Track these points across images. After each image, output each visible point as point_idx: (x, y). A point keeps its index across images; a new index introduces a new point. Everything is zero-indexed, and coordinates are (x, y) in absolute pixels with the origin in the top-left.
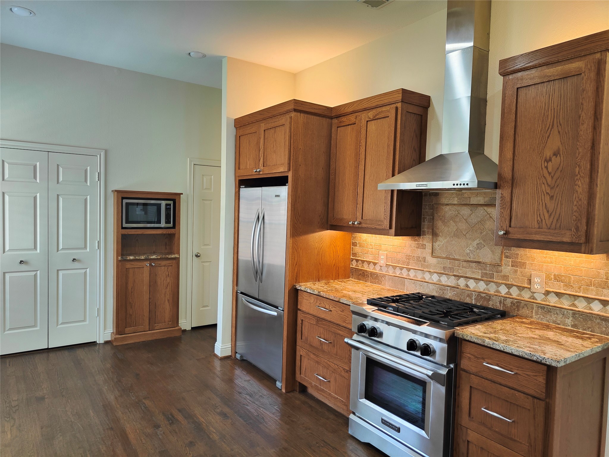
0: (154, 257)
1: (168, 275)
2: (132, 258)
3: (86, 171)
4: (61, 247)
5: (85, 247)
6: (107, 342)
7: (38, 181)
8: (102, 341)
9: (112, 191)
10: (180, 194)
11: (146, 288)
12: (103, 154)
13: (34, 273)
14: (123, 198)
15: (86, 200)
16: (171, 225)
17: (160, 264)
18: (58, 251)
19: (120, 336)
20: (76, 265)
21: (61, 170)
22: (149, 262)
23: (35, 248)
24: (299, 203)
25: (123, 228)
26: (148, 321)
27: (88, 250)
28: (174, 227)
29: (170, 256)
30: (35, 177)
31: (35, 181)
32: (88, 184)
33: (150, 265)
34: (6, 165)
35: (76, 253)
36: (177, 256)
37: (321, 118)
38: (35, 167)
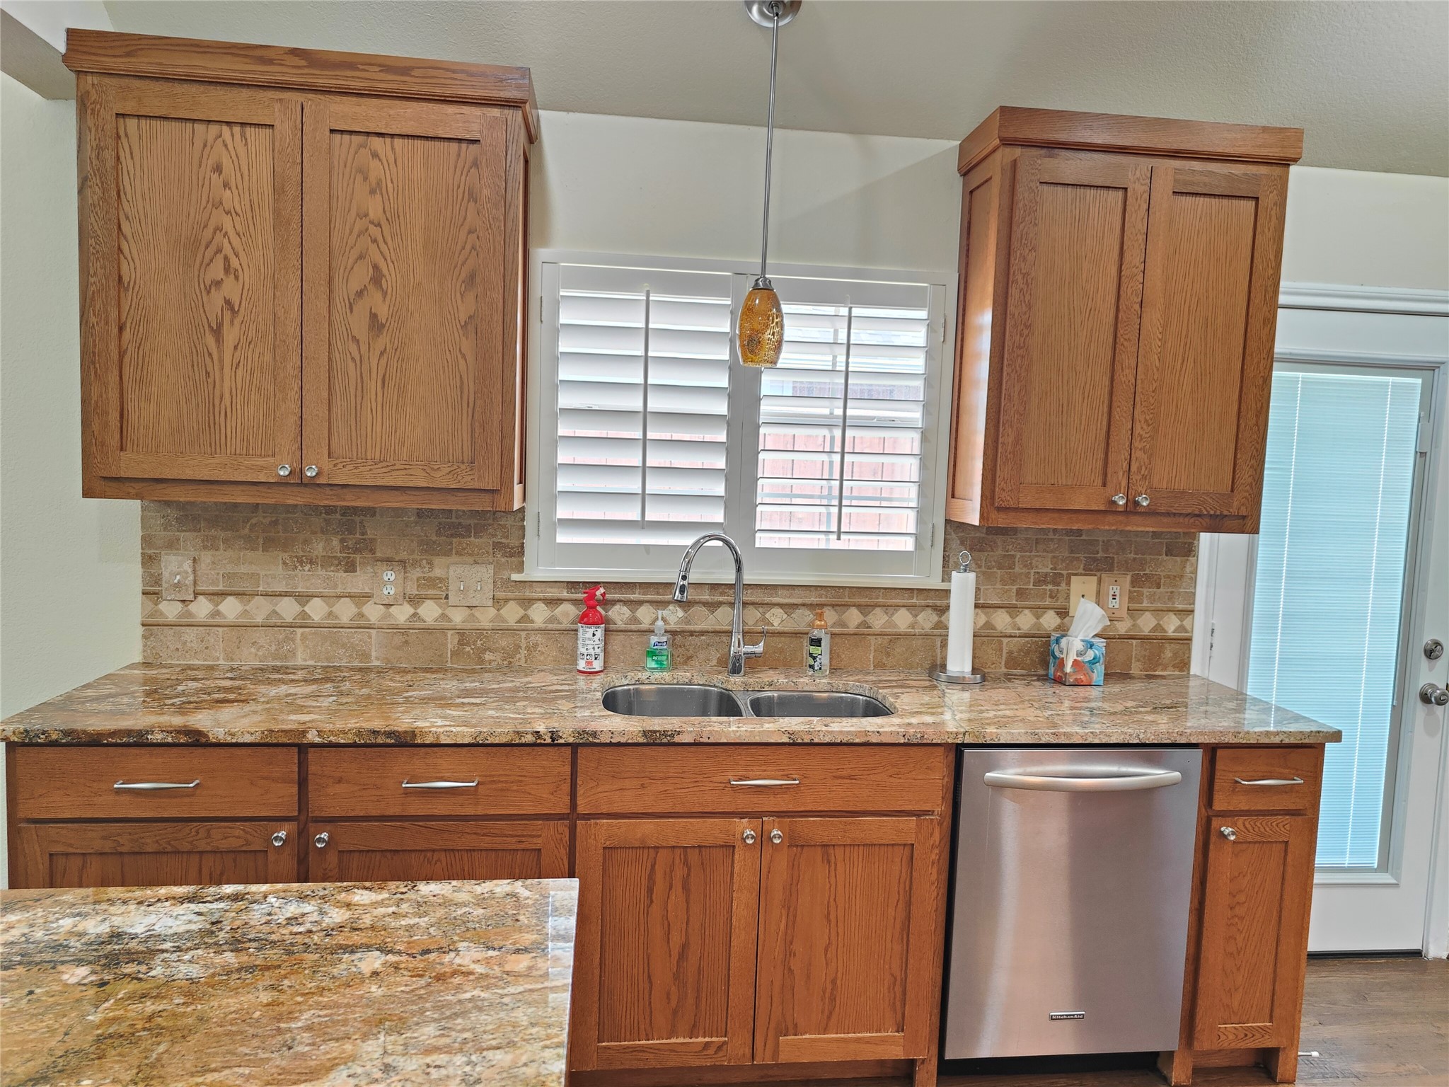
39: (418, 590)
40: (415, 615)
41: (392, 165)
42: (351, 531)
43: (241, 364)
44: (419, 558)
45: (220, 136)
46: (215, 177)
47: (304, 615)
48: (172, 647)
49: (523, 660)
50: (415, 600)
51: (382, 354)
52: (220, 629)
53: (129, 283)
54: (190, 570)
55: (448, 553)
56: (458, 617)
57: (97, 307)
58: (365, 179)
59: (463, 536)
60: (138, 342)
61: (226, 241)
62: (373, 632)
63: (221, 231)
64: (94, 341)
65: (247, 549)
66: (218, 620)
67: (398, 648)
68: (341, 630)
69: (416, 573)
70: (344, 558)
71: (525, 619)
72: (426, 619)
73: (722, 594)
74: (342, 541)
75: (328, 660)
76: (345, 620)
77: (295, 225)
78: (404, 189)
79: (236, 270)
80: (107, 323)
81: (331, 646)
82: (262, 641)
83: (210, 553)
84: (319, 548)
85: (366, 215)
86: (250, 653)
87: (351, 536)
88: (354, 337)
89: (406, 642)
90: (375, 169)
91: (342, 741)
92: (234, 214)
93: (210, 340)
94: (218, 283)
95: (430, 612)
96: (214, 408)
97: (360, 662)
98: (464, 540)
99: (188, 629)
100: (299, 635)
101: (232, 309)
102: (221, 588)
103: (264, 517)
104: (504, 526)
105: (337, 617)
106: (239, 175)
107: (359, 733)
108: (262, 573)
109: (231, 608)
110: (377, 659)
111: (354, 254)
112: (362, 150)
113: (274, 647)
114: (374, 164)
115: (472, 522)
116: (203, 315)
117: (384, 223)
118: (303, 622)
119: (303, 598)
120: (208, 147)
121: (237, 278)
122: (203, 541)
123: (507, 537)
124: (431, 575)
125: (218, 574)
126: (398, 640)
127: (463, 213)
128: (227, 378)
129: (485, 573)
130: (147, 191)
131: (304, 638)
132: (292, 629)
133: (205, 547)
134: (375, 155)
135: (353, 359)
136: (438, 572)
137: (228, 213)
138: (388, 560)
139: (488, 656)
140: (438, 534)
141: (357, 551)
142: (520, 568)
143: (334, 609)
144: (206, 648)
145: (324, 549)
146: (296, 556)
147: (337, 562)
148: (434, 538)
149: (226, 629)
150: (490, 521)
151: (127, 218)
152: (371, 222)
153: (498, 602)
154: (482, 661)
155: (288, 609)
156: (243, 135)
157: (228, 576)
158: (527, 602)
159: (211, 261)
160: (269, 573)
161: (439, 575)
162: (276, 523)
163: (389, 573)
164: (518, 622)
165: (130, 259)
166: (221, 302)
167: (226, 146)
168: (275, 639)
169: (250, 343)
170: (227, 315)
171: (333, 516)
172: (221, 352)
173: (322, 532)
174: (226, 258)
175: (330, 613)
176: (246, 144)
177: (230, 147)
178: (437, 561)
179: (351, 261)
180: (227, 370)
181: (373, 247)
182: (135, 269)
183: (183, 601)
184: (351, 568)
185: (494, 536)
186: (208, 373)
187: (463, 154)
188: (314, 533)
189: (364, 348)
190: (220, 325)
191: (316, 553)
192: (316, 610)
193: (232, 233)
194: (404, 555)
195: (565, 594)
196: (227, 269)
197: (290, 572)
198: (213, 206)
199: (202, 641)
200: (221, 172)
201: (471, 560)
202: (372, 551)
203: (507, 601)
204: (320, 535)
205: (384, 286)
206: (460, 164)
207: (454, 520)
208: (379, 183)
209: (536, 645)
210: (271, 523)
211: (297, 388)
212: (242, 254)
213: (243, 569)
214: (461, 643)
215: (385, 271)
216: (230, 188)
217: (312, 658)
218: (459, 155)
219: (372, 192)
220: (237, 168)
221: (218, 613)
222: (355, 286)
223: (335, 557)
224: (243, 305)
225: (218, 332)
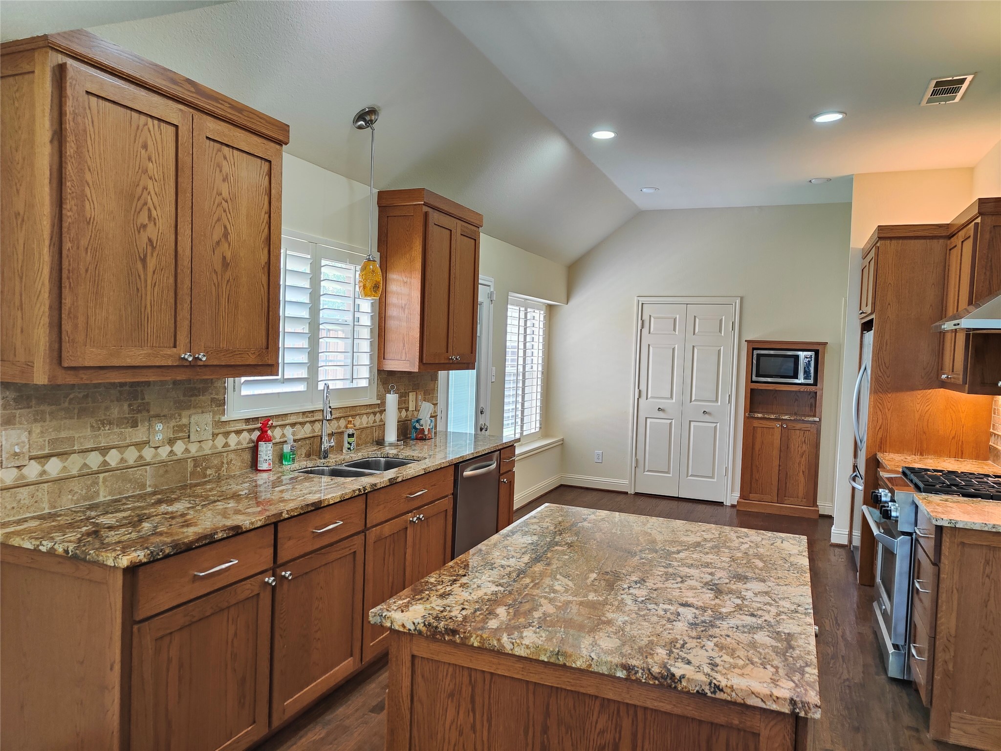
0: (786, 417)
1: (805, 441)
2: (760, 415)
3: (721, 321)
4: (693, 399)
5: (717, 401)
6: (733, 506)
7: (677, 333)
8: (728, 504)
9: (746, 341)
10: (826, 344)
11: (776, 453)
12: (738, 302)
13: (669, 421)
14: (754, 349)
15: (719, 351)
16: (811, 381)
17: (794, 427)
18: (691, 402)
19: (743, 501)
20: (707, 418)
21: (697, 320)
22: (780, 423)
23: (672, 397)
24: (885, 351)
25: (752, 382)
26: (776, 491)
27: (719, 403)
28: (815, 384)
29: (807, 419)
30: (675, 330)
31: (674, 332)
32: (723, 334)
33: (782, 426)
34: (652, 319)
35: (708, 406)
36: (817, 419)
37: (928, 241)
38: (675, 320)
39: (173, 435)
40: (171, 451)
41: (233, 166)
42: (136, 399)
43: (157, 284)
44: (174, 413)
45: (147, 124)
46: (143, 152)
47: (105, 463)
48: (9, 507)
49: (225, 471)
50: (171, 442)
51: (228, 281)
52: (46, 485)
53: (90, 219)
54: (26, 440)
55: (189, 408)
56: (193, 448)
57: (72, 235)
58: (221, 171)
59: (196, 396)
60: (96, 264)
61: (149, 197)
62: (148, 467)
63: (147, 190)
64: (69, 261)
65: (66, 418)
66: (45, 477)
67: (162, 476)
68: (129, 470)
69: (173, 423)
70: (132, 417)
71: (226, 445)
72: (178, 453)
73: (307, 417)
74: (130, 405)
75: (120, 494)
76: (131, 462)
77: (189, 195)
78: (238, 182)
79: (155, 219)
80: (78, 248)
81: (122, 483)
82: (76, 489)
83: (39, 425)
84: (115, 412)
85: (221, 194)
86: (68, 500)
87: (135, 402)
88: (215, 270)
89: (166, 471)
90: (226, 168)
91: (296, 514)
92: (154, 180)
93: (139, 265)
94: (144, 226)
95: (179, 447)
96: (141, 314)
97: (140, 491)
98: (198, 398)
99: (21, 490)
100: (101, 480)
101: (152, 245)
102: (47, 451)
103: (79, 393)
104: (216, 387)
105: (126, 461)
106: (157, 154)
107: (302, 508)
108: (77, 436)
109: (54, 467)
110: (150, 486)
111: (215, 219)
112: (219, 153)
113: (84, 491)
114: (225, 163)
115: (201, 386)
116: (135, 248)
117: (229, 200)
118: (105, 468)
119: (104, 451)
120: (140, 131)
121: (155, 224)
122: (34, 416)
123: (217, 394)
124: (180, 423)
125: (45, 441)
126: (161, 471)
127: (263, 202)
128: (149, 293)
129: (208, 418)
130: (102, 152)
131: (105, 480)
132: (96, 475)
133: (36, 420)
134: (225, 158)
135: (214, 284)
136: (184, 421)
137: (151, 178)
138: (157, 416)
139: (209, 472)
140: (184, 395)
141: (139, 411)
142: (223, 413)
143: (124, 456)
144: (36, 502)
145: (119, 413)
146: (100, 420)
147: (126, 421)
148: (182, 398)
149: (49, 484)
150: (210, 385)
151: (90, 170)
152: (223, 199)
153: (215, 435)
154: (205, 476)
155: (94, 460)
156: (159, 127)
157: (52, 442)
158: (227, 434)
159: (141, 210)
160: (81, 435)
161: (184, 423)
162: (86, 396)
163: (159, 425)
164: (223, 447)
165: (90, 200)
166: (146, 240)
167: (150, 132)
168: (85, 484)
169: (162, 269)
170: (149, 248)
171: (125, 388)
172: (146, 275)
173: (118, 401)
174: (149, 210)
175: (122, 459)
176: (161, 134)
177: (152, 133)
178: (185, 413)
179: (214, 221)
180: (149, 287)
181: (224, 214)
182: (94, 209)
183: (18, 467)
184: (135, 425)
185: (211, 394)
186: (138, 289)
187: (263, 167)
188: (112, 401)
189: (219, 277)
190: (145, 256)
191: (113, 416)
192: (113, 458)
193: (152, 193)
194: (165, 412)
195: (244, 427)
196: (150, 217)
197: (96, 433)
198: (142, 172)
199: (32, 497)
200: (147, 150)
201: (200, 411)
202: (148, 411)
203: (217, 435)
204: (116, 403)
205: (229, 240)
206: (262, 173)
207: (192, 385)
208: (227, 176)
209: (231, 460)
210: (84, 396)
211: (189, 302)
212: (158, 208)
213: (63, 435)
214: (195, 466)
215: (229, 231)
216: (152, 162)
217: (110, 494)
218: (261, 167)
219: (224, 180)
220: (156, 149)
221: (44, 472)
222: (216, 238)
223: (125, 418)
224: (158, 244)
225: (144, 261)
